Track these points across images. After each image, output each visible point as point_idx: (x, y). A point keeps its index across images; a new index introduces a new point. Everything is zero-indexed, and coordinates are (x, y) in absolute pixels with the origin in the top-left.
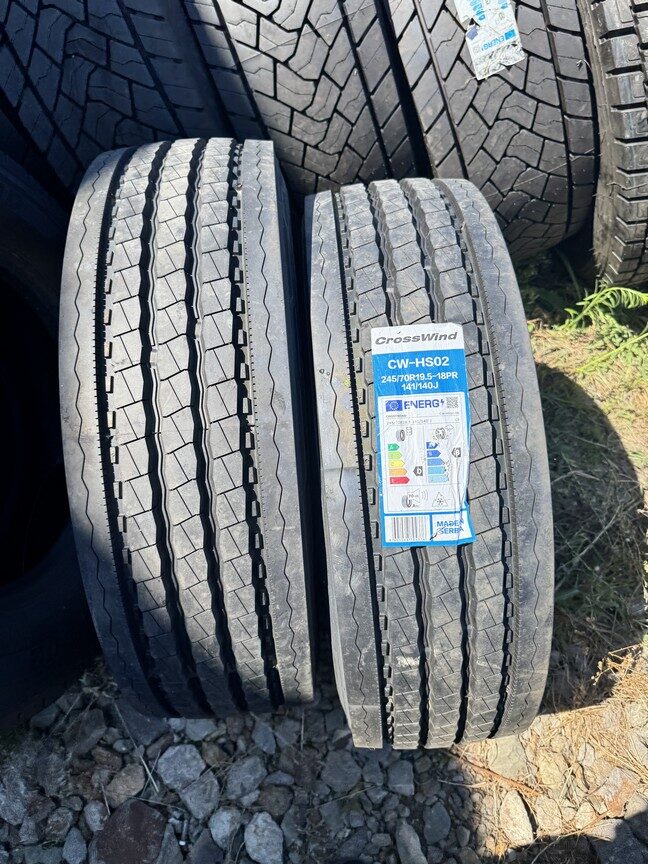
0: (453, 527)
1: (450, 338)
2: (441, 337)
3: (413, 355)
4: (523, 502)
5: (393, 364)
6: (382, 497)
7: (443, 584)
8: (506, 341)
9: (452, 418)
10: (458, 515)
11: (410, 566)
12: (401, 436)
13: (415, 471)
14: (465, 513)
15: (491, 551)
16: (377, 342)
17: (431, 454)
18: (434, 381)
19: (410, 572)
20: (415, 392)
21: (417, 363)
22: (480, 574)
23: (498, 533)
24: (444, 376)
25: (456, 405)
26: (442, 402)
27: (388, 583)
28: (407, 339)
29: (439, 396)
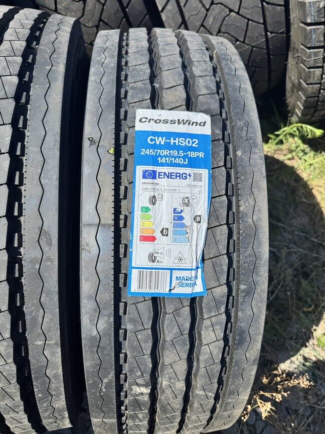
0: (189, 282)
1: (200, 125)
2: (193, 123)
3: (168, 135)
4: (246, 265)
5: (151, 140)
6: (132, 252)
7: (176, 330)
8: (244, 134)
9: (196, 190)
10: (193, 272)
11: (149, 313)
12: (153, 200)
13: (162, 232)
14: (200, 270)
15: (217, 304)
16: (140, 121)
17: (176, 218)
18: (184, 157)
19: (149, 318)
20: (168, 165)
21: (172, 141)
22: (207, 323)
23: (225, 289)
24: (193, 154)
25: (201, 180)
26: (190, 175)
27: (129, 327)
28: (166, 122)
29: (188, 171)
